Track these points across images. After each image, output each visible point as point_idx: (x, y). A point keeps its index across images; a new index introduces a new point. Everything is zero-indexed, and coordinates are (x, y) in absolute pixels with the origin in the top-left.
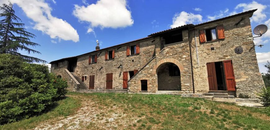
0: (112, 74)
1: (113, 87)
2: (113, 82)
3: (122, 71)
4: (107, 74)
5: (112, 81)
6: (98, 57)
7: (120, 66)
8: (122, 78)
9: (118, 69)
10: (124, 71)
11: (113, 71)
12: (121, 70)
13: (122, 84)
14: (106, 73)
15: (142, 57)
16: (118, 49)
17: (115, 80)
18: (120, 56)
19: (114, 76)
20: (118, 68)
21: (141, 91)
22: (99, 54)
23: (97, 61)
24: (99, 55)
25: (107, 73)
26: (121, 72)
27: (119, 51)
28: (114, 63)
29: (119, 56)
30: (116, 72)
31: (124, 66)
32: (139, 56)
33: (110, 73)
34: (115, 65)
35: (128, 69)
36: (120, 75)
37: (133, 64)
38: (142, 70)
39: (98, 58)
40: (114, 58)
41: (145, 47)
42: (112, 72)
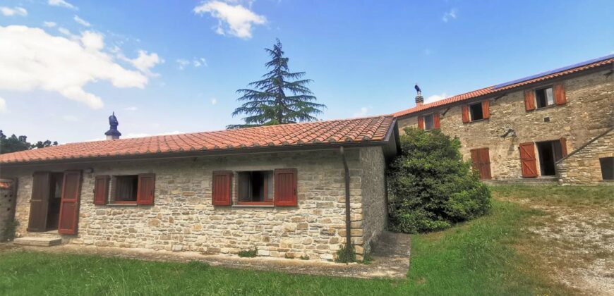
0: (486, 150)
1: (492, 176)
2: (492, 165)
3: (514, 143)
4: (472, 151)
5: (490, 163)
6: (442, 118)
7: (507, 134)
8: (518, 157)
9: (502, 139)
10: (523, 141)
11: (488, 144)
12: (513, 141)
13: (519, 167)
14: (469, 149)
15: (575, 111)
16: (496, 99)
17: (495, 161)
18: (504, 112)
19: (491, 153)
20: (504, 136)
21: (602, 179)
22: (444, 111)
23: (442, 125)
24: (444, 114)
25: (472, 148)
26: (513, 145)
27: (502, 102)
28: (489, 127)
29: (501, 113)
30: (496, 144)
31: (521, 133)
32: (564, 108)
33: (479, 147)
34: (492, 132)
35: (533, 137)
36: (511, 150)
37: (548, 126)
38: (602, 138)
39: (443, 120)
40: (488, 119)
41: (583, 87)
42: (486, 146)
